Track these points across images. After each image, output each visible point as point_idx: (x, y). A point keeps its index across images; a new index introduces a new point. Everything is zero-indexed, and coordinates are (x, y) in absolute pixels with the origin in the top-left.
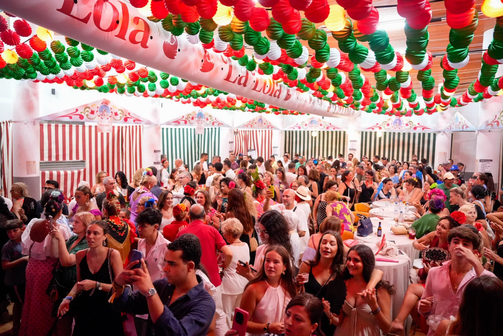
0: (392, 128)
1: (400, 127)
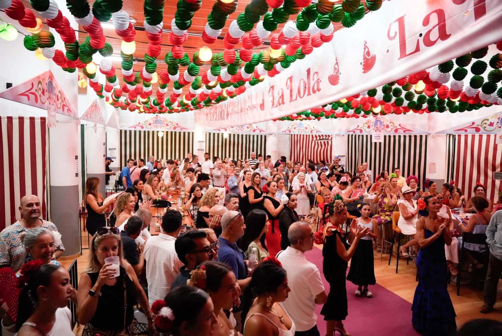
0: (236, 130)
1: (242, 129)
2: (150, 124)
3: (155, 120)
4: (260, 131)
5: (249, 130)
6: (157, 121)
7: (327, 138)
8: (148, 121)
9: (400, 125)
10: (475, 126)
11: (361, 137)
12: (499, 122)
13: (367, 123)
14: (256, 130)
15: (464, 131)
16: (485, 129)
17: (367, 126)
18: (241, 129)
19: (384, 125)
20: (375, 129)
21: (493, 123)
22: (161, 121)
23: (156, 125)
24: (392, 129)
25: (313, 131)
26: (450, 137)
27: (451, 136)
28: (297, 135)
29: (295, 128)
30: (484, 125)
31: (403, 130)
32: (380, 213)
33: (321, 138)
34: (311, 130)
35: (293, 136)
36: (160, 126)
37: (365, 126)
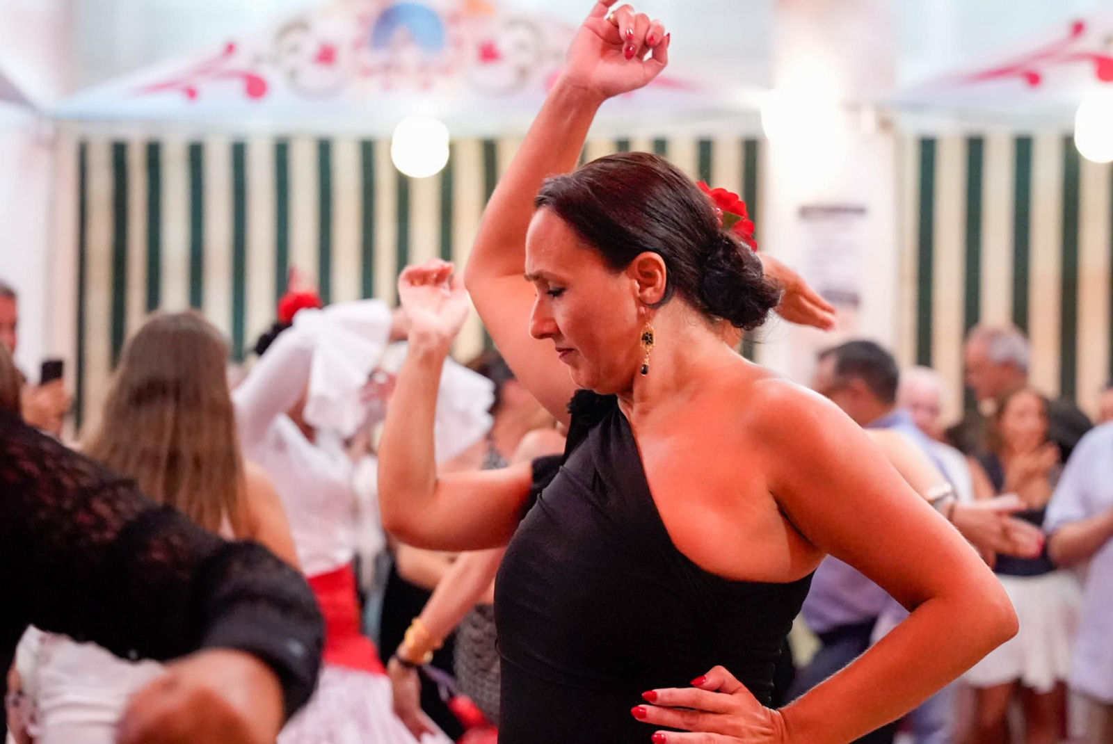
2: (326, 56)
36: (423, 68)
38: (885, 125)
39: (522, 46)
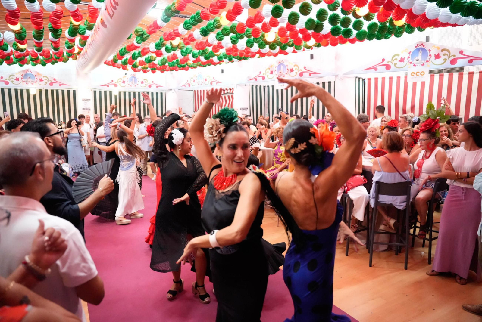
3: (24, 74)
4: (157, 87)
5: (143, 85)
6: (26, 75)
7: (231, 92)
8: (14, 76)
9: (305, 68)
10: (385, 63)
11: (266, 88)
12: (410, 56)
13: (269, 69)
14: (152, 86)
15: (374, 69)
16: (396, 65)
17: (270, 72)
18: (134, 85)
19: (288, 69)
20: (278, 75)
21: (404, 58)
22: (33, 75)
23: (26, 80)
24: (296, 73)
25: (213, 83)
26: (359, 81)
27: (361, 80)
28: (201, 91)
29: (194, 81)
30: (395, 62)
31: (309, 73)
32: (275, 165)
33: (226, 92)
34: (211, 81)
35: (196, 92)
37: (268, 72)
38: (91, 90)
39: (45, 79)
